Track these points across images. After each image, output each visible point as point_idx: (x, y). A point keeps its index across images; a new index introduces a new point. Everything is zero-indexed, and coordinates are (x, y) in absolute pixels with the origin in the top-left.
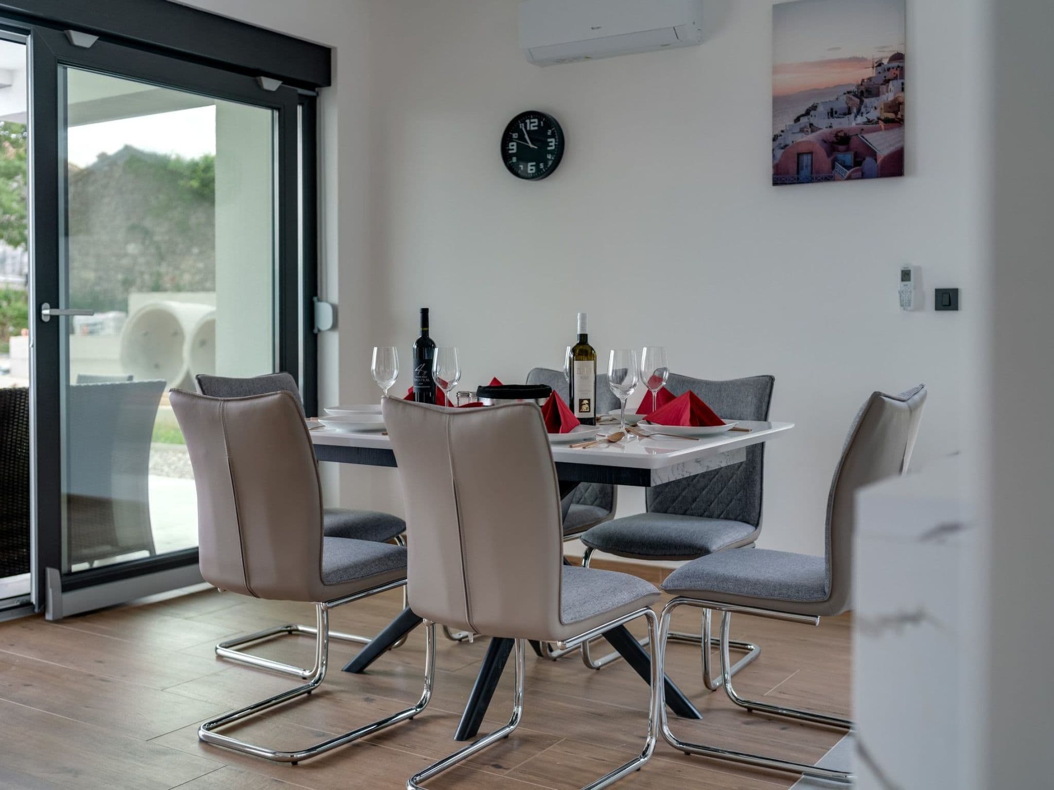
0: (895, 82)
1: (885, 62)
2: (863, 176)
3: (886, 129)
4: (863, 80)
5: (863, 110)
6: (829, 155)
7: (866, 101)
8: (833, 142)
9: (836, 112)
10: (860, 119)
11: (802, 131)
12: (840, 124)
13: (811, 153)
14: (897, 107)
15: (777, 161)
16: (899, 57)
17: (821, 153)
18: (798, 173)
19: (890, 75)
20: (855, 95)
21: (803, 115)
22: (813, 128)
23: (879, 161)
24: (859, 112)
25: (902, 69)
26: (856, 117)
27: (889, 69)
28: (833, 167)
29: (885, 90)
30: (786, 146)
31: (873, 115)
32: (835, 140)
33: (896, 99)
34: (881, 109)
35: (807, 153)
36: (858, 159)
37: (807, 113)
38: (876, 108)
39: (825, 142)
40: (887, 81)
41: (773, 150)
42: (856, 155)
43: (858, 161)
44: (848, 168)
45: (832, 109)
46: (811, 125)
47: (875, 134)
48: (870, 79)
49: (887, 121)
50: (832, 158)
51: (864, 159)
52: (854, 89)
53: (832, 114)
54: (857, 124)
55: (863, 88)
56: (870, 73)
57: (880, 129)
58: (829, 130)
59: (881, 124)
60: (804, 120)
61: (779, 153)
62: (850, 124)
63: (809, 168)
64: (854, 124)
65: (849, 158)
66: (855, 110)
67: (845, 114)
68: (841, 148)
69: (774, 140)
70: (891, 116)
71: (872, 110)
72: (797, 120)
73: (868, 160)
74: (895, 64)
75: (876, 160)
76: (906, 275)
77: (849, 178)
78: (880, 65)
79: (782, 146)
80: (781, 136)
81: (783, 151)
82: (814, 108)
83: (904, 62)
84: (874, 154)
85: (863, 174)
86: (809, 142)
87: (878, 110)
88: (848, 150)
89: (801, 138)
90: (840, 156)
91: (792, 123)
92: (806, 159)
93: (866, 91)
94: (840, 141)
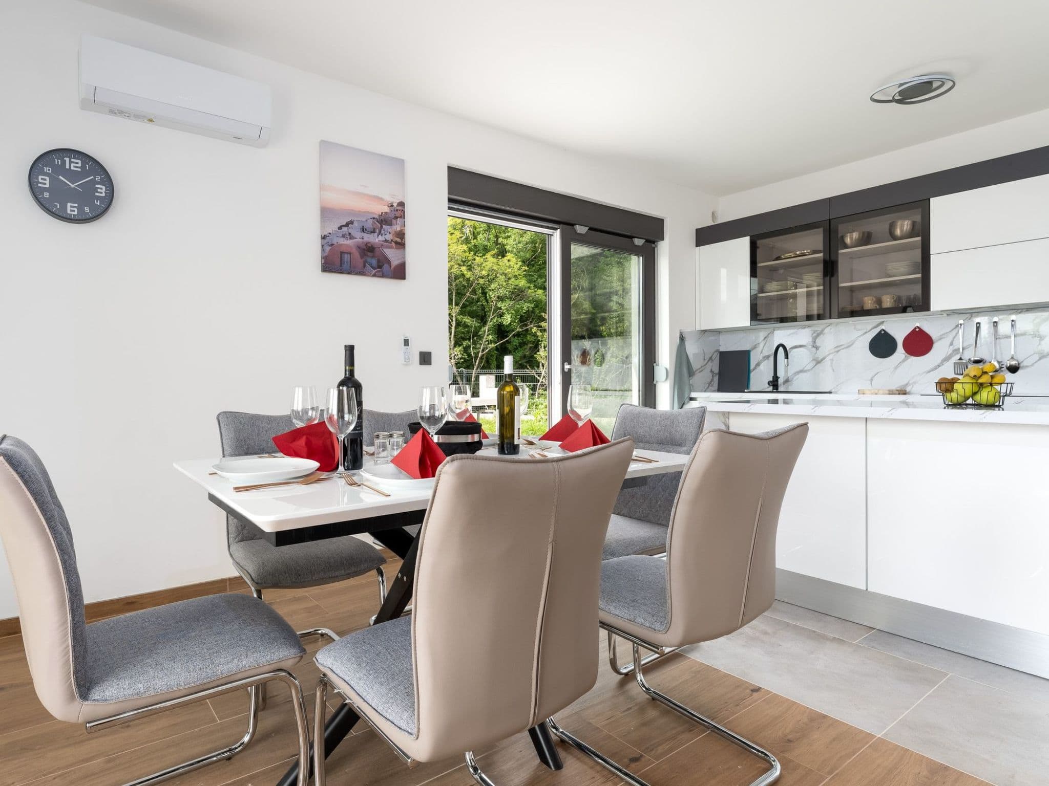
0: (401, 219)
1: (395, 205)
2: (383, 276)
3: (396, 248)
4: (382, 213)
5: (382, 232)
6: (362, 258)
7: (384, 226)
8: (364, 249)
9: (366, 230)
10: (381, 238)
11: (343, 236)
12: (368, 238)
13: (350, 254)
14: (401, 235)
15: (326, 254)
16: (402, 204)
17: (356, 254)
18: (341, 266)
19: (398, 214)
20: (377, 221)
21: (344, 226)
22: (351, 237)
23: (393, 267)
24: (380, 233)
25: (403, 212)
26: (378, 236)
27: (397, 210)
28: (365, 266)
29: (395, 223)
30: (332, 245)
31: (389, 237)
32: (365, 247)
33: (401, 230)
34: (393, 235)
35: (348, 253)
36: (380, 264)
37: (347, 225)
38: (390, 233)
39: (359, 248)
40: (396, 218)
41: (323, 246)
42: (379, 261)
43: (380, 267)
44: (374, 268)
45: (363, 227)
46: (350, 234)
47: (390, 250)
48: (386, 213)
49: (396, 243)
50: (363, 260)
51: (384, 265)
52: (376, 216)
53: (363, 230)
54: (379, 241)
55: (382, 218)
56: (386, 209)
57: (392, 247)
58: (361, 240)
59: (393, 244)
60: (344, 229)
61: (328, 249)
62: (375, 239)
63: (349, 263)
64: (377, 240)
65: (374, 262)
66: (377, 231)
67: (372, 232)
68: (369, 254)
69: (324, 238)
70: (399, 240)
71: (388, 234)
72: (340, 228)
73: (386, 266)
74: (400, 208)
75: (390, 266)
76: (406, 342)
77: (374, 275)
78: (392, 206)
79: (330, 244)
80: (328, 236)
81: (330, 247)
82: (352, 222)
83: (404, 208)
84: (389, 262)
85: (383, 274)
86: (347, 246)
87: (391, 235)
88: (373, 257)
89: (343, 241)
90: (369, 260)
91: (337, 229)
92: (346, 257)
93: (384, 221)
94: (368, 250)
